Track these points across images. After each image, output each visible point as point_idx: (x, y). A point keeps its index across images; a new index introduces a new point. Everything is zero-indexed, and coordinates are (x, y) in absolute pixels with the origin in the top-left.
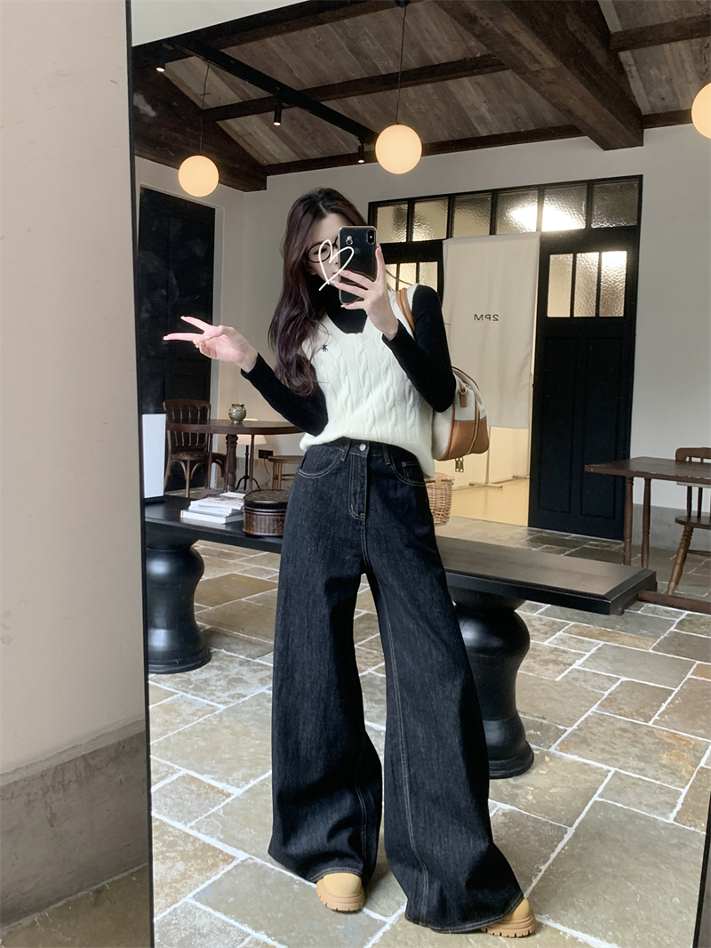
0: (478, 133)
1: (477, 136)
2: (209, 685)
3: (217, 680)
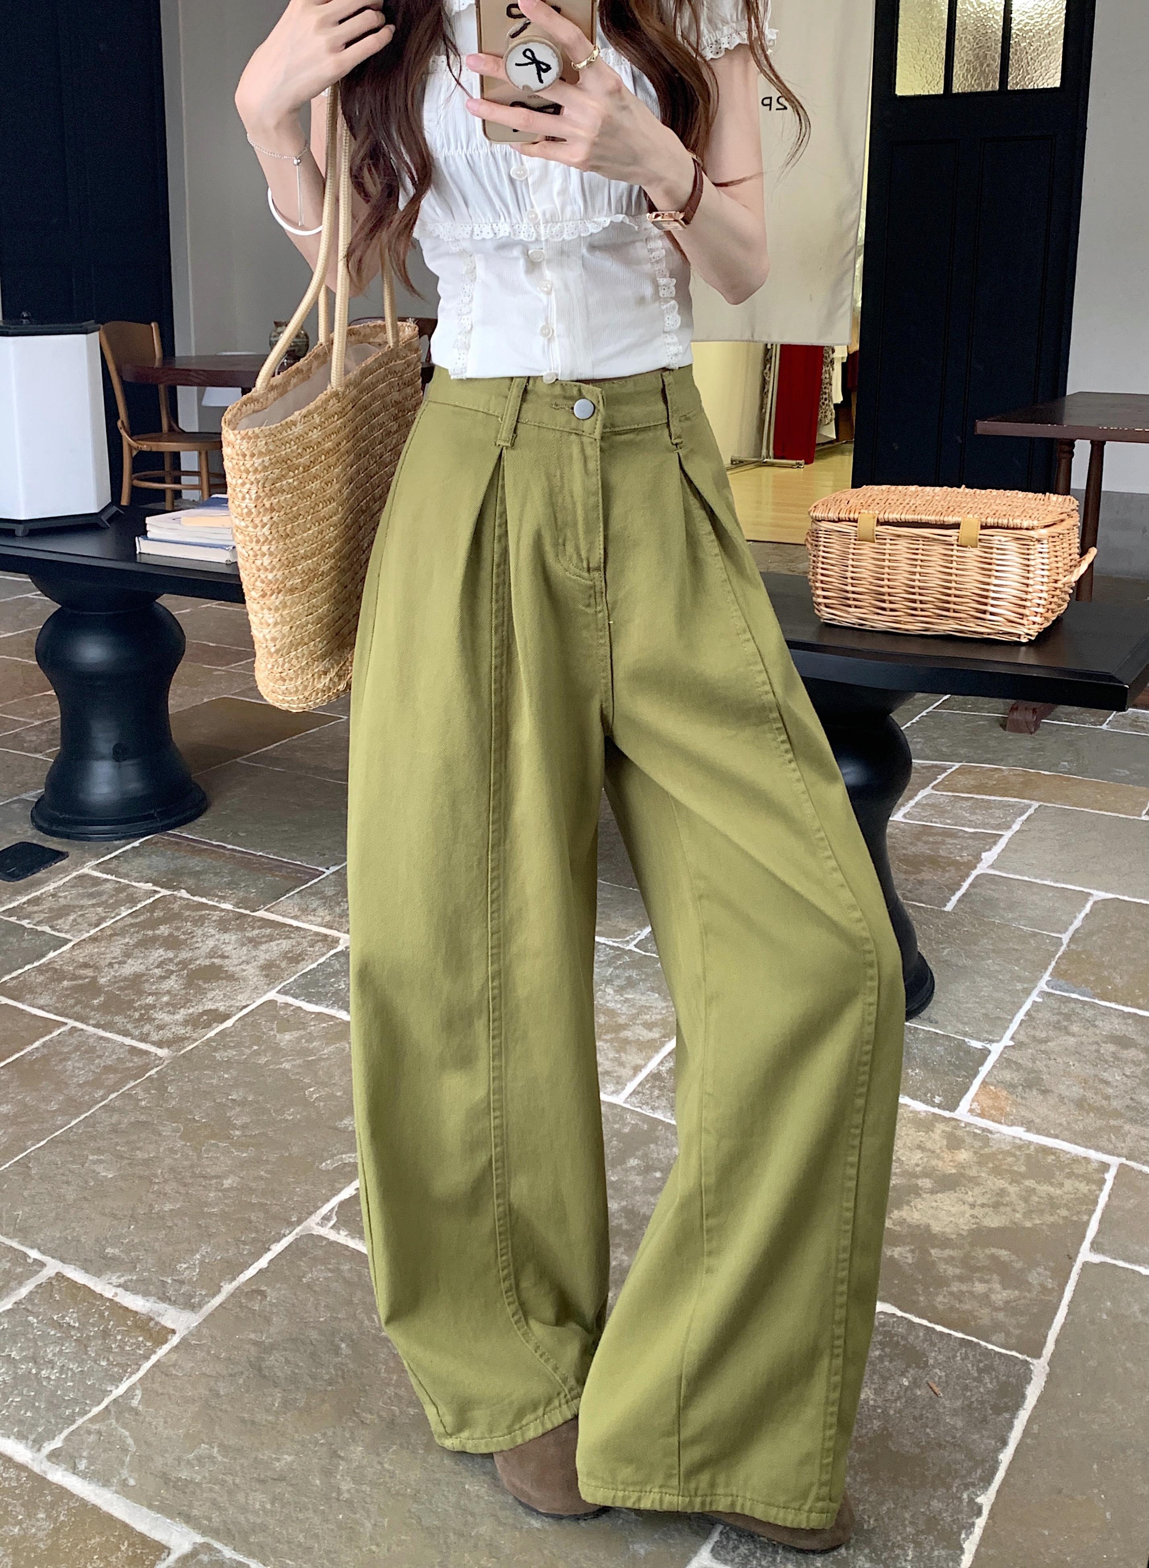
2: (140, 993)
3: (163, 978)
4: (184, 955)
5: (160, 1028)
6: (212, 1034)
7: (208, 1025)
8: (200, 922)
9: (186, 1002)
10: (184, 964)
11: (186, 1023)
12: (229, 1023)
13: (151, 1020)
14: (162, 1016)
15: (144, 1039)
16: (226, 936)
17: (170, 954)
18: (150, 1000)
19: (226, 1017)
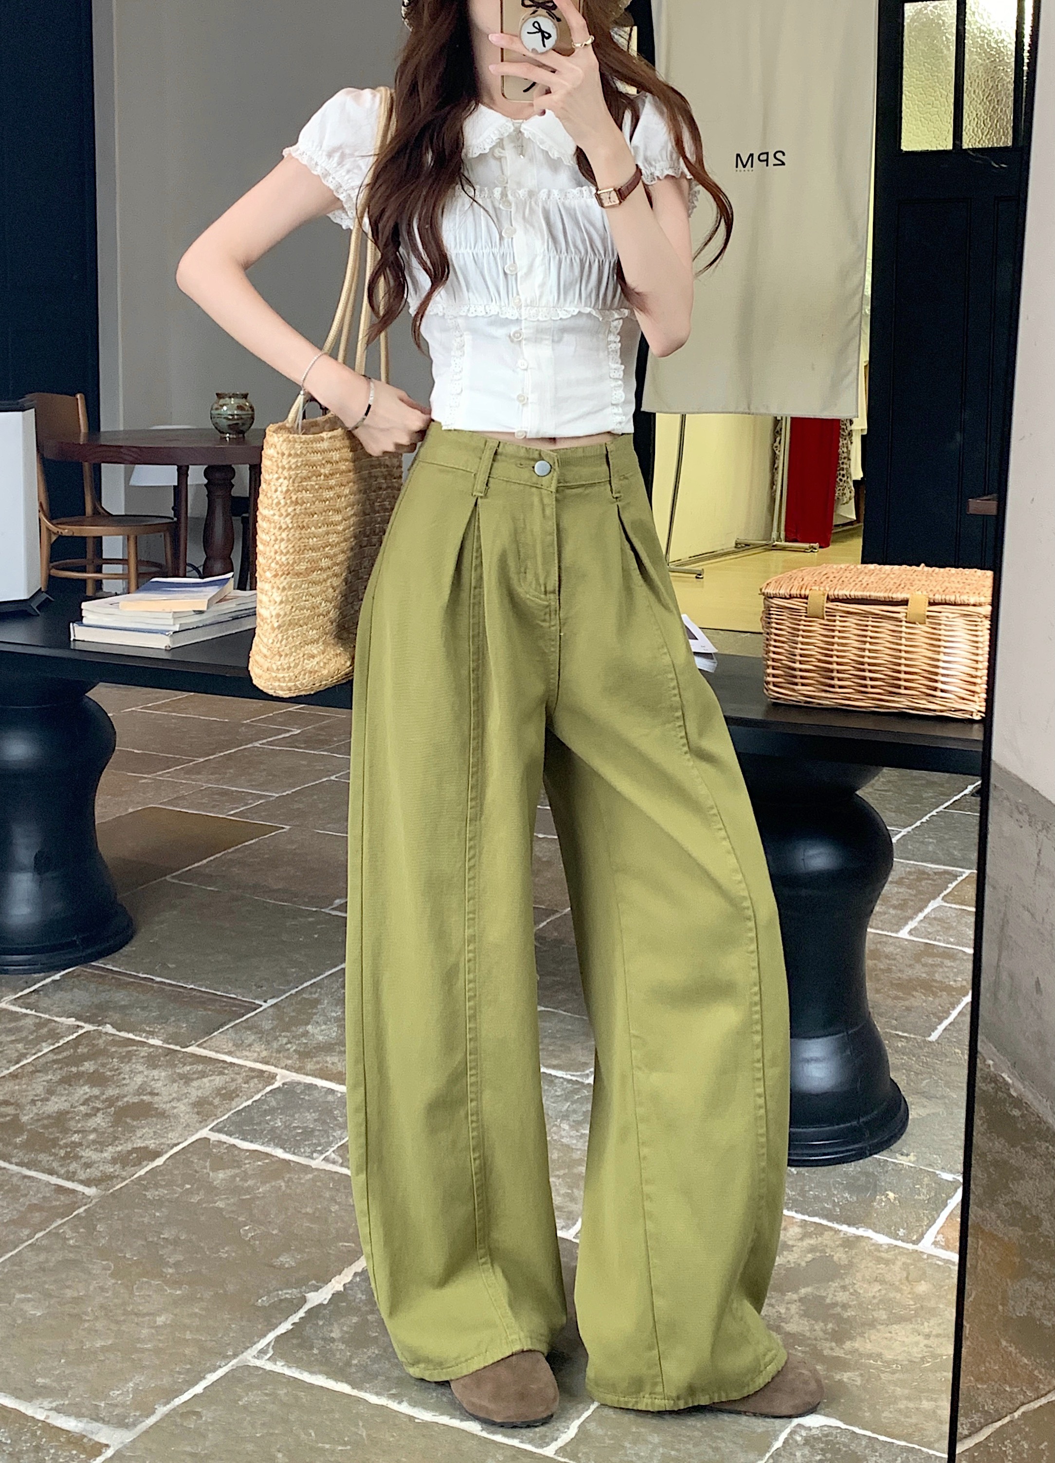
2: (66, 1131)
3: (88, 1116)
4: (111, 1092)
5: (88, 1165)
6: (142, 1172)
7: (138, 1163)
8: (127, 1058)
9: (114, 1140)
10: (111, 1102)
11: (114, 1161)
12: (159, 1161)
13: (77, 1158)
14: (88, 1154)
15: (70, 1177)
16: (155, 1073)
17: (96, 1091)
18: (76, 1138)
19: (157, 1154)
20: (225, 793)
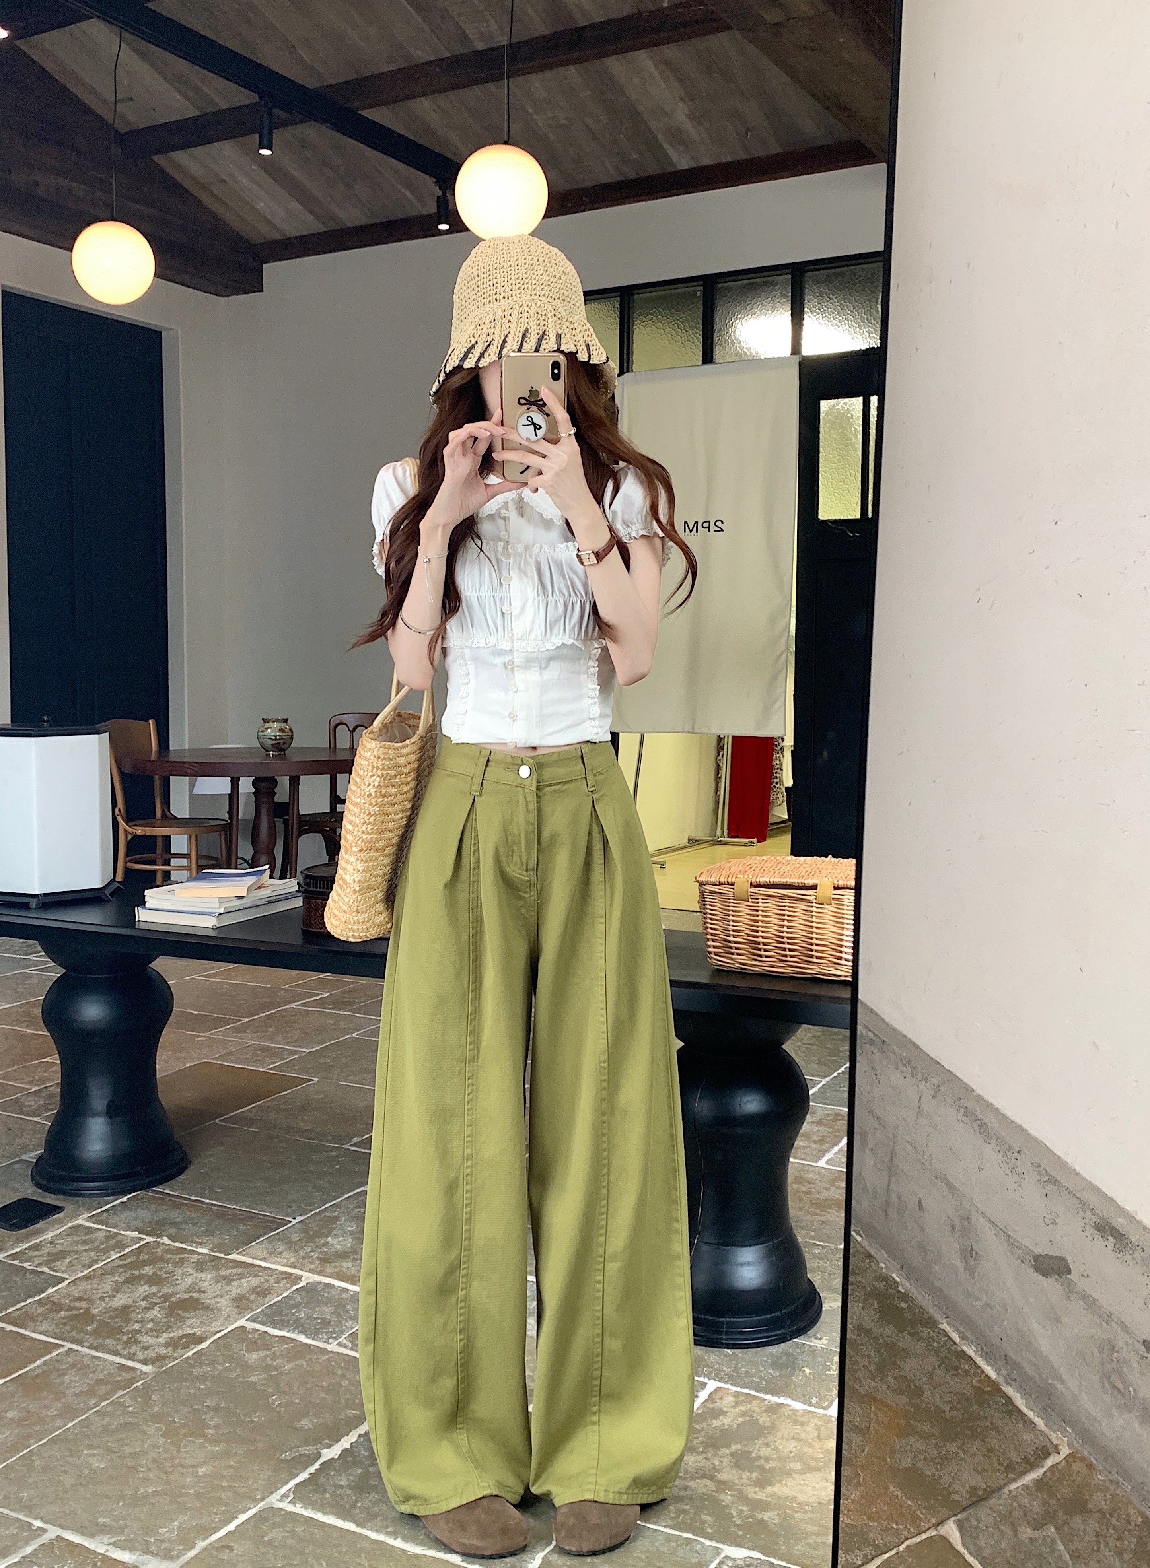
0: (671, 163)
1: (670, 170)
2: (128, 1321)
3: (147, 1309)
4: (166, 1290)
5: (145, 1348)
6: (191, 1353)
7: (188, 1346)
8: (180, 1263)
9: (168, 1328)
10: (166, 1298)
11: (167, 1345)
12: (205, 1345)
13: (137, 1342)
14: (146, 1339)
15: (131, 1357)
16: (203, 1275)
17: (154, 1289)
18: (137, 1326)
19: (203, 1339)
20: (266, 1049)
